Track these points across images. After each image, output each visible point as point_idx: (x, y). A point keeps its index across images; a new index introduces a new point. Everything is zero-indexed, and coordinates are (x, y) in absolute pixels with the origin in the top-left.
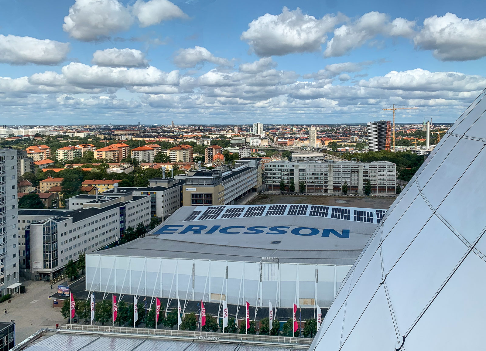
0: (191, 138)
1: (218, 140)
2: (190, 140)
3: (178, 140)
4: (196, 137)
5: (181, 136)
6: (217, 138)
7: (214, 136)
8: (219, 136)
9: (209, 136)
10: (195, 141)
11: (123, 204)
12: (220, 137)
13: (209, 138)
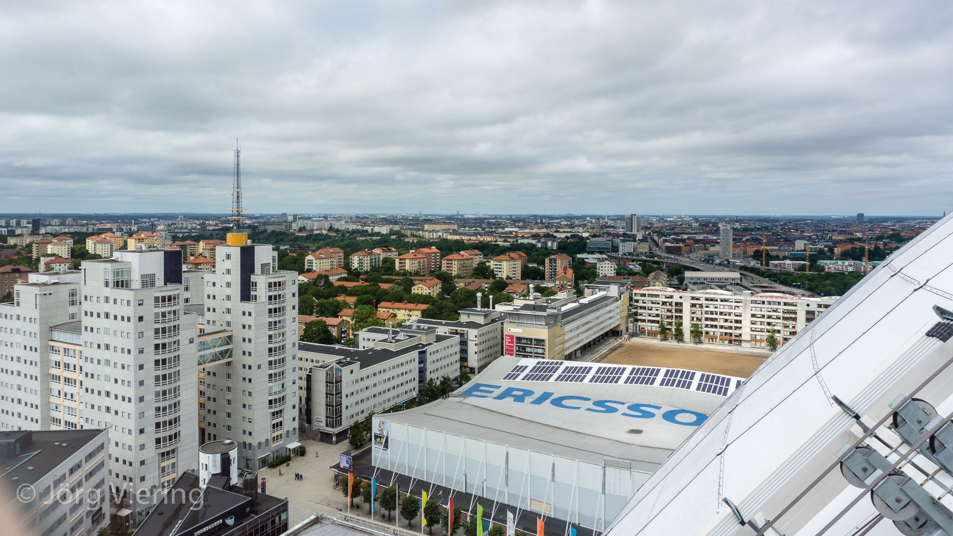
0: (528, 238)
1: (569, 241)
2: (526, 241)
3: (509, 240)
4: (535, 236)
5: (514, 233)
6: (567, 237)
7: (563, 236)
8: (571, 235)
9: (555, 234)
10: (534, 242)
11: (424, 346)
12: (572, 237)
13: (555, 237)
